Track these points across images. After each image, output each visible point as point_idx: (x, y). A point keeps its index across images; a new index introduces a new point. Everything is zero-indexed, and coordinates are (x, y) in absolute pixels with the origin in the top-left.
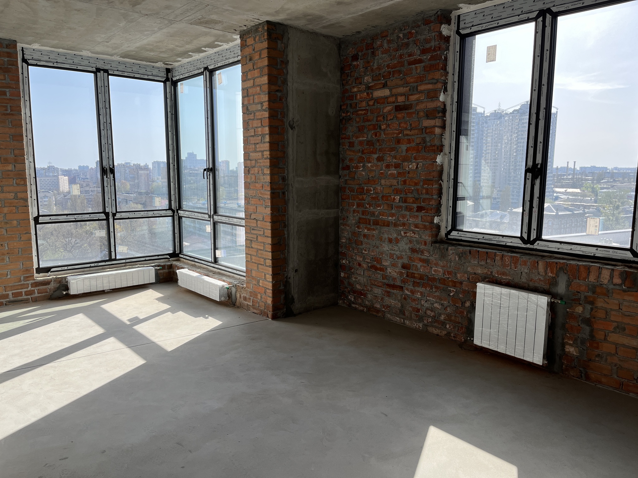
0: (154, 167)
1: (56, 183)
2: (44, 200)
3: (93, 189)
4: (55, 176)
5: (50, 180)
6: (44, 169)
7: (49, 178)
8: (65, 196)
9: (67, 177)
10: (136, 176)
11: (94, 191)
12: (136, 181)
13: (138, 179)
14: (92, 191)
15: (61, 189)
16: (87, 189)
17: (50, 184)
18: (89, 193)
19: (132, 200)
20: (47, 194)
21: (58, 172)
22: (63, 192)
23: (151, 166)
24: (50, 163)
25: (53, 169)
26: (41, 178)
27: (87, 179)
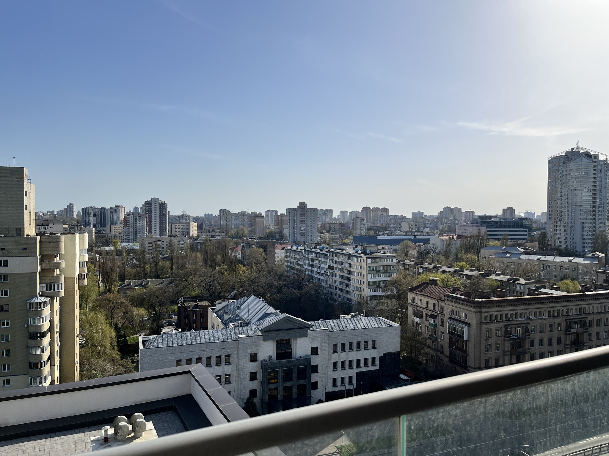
0: (267, 215)
1: (188, 229)
2: (181, 243)
3: (218, 234)
4: (187, 223)
5: (183, 226)
6: (179, 216)
7: (183, 224)
8: (195, 240)
9: (196, 224)
10: (253, 223)
11: (219, 236)
12: (253, 227)
13: (255, 225)
14: (217, 236)
15: (191, 234)
16: (213, 234)
17: (183, 229)
18: (215, 238)
19: (255, 244)
20: (184, 238)
21: (189, 219)
22: (193, 237)
23: (264, 214)
24: (184, 211)
25: (186, 216)
26: (177, 224)
27: (212, 225)
